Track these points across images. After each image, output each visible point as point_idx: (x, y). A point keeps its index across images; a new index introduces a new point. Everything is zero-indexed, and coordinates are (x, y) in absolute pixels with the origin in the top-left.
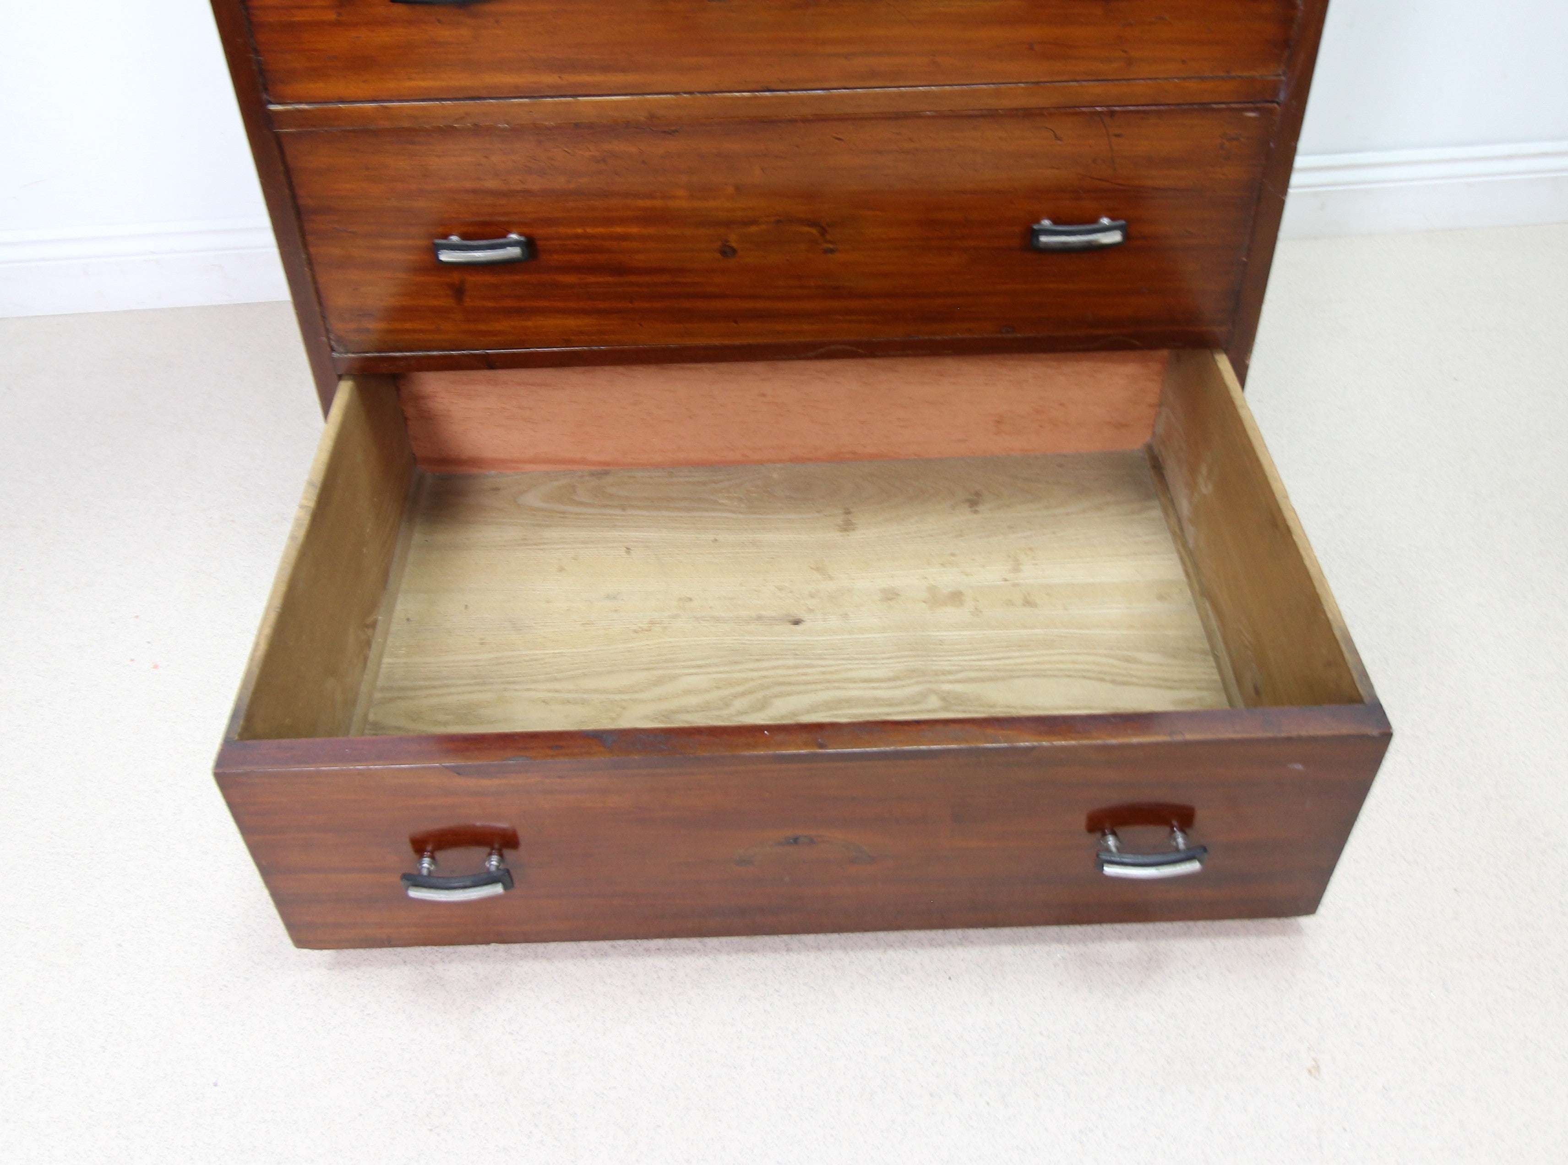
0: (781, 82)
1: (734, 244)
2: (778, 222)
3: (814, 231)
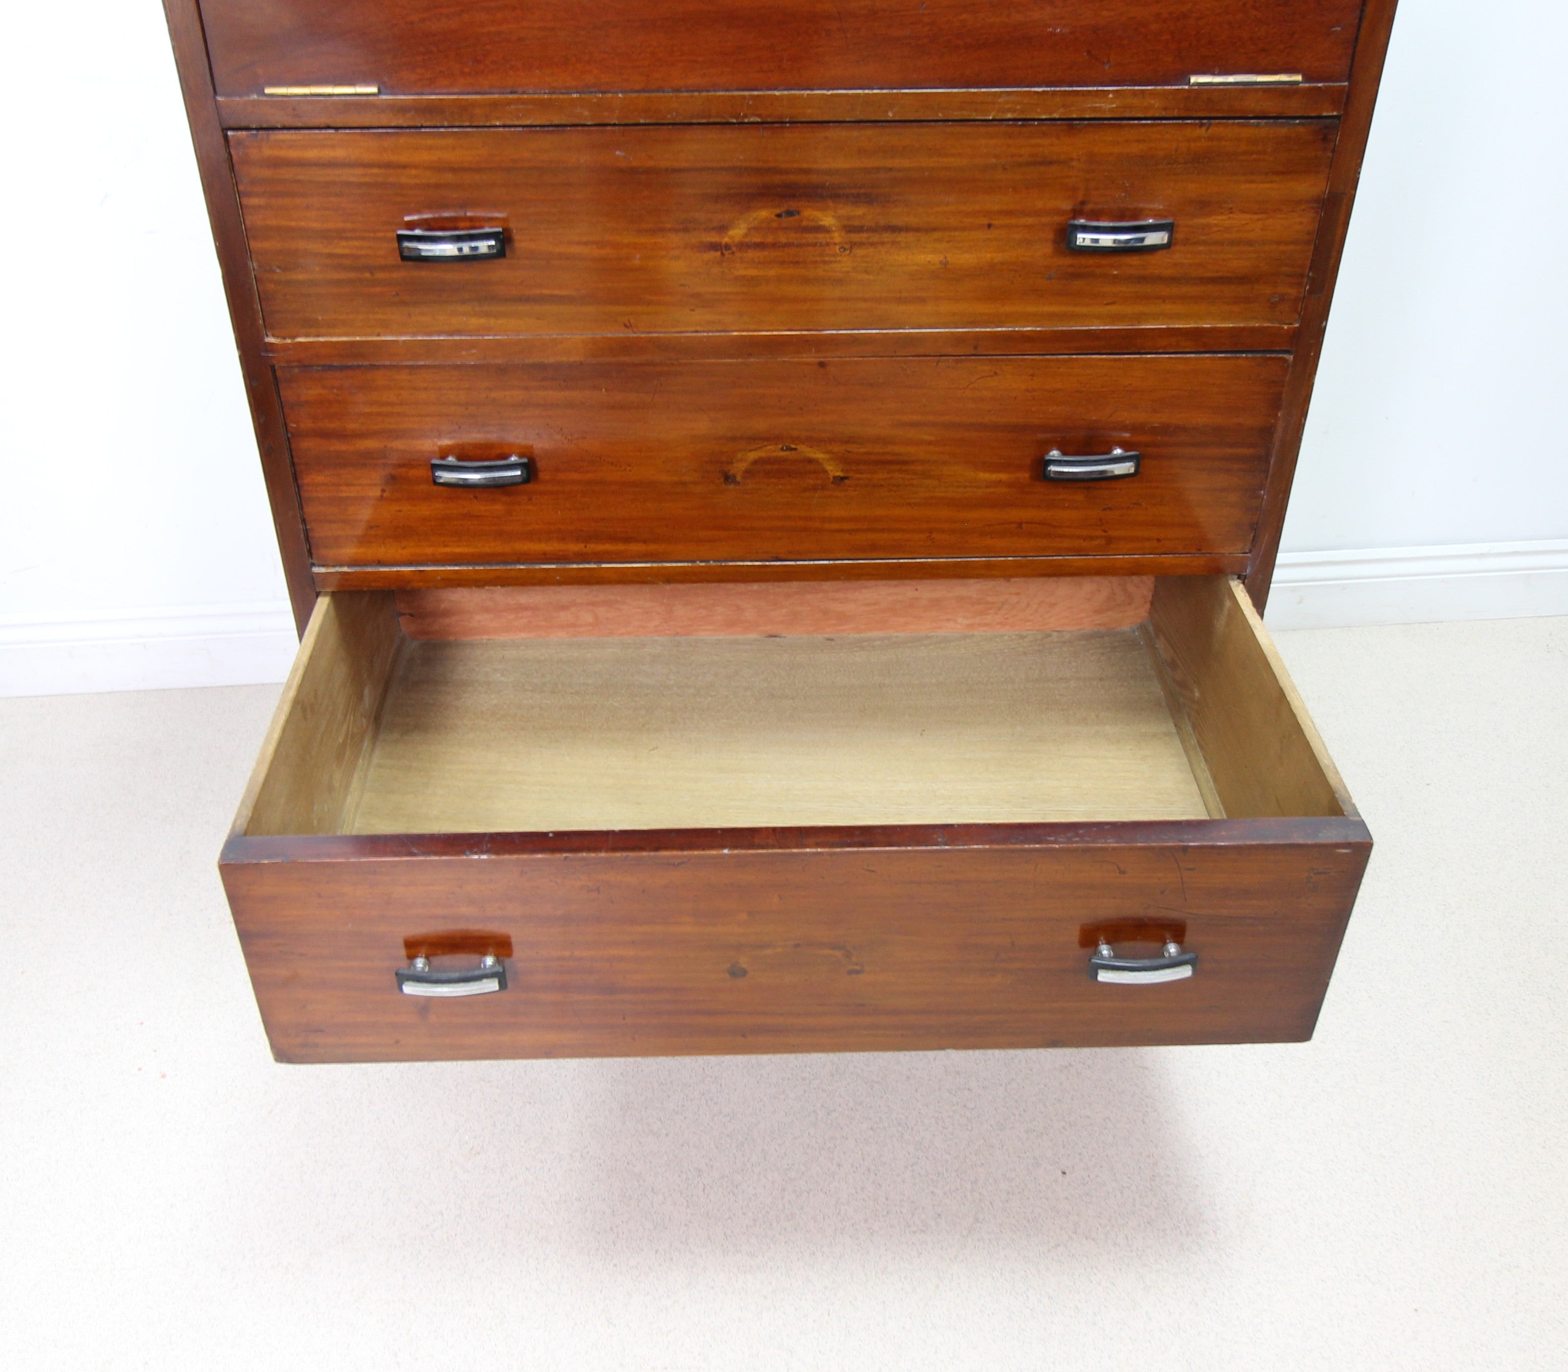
0: (790, 552)
1: (744, 966)
2: (797, 946)
3: (838, 953)
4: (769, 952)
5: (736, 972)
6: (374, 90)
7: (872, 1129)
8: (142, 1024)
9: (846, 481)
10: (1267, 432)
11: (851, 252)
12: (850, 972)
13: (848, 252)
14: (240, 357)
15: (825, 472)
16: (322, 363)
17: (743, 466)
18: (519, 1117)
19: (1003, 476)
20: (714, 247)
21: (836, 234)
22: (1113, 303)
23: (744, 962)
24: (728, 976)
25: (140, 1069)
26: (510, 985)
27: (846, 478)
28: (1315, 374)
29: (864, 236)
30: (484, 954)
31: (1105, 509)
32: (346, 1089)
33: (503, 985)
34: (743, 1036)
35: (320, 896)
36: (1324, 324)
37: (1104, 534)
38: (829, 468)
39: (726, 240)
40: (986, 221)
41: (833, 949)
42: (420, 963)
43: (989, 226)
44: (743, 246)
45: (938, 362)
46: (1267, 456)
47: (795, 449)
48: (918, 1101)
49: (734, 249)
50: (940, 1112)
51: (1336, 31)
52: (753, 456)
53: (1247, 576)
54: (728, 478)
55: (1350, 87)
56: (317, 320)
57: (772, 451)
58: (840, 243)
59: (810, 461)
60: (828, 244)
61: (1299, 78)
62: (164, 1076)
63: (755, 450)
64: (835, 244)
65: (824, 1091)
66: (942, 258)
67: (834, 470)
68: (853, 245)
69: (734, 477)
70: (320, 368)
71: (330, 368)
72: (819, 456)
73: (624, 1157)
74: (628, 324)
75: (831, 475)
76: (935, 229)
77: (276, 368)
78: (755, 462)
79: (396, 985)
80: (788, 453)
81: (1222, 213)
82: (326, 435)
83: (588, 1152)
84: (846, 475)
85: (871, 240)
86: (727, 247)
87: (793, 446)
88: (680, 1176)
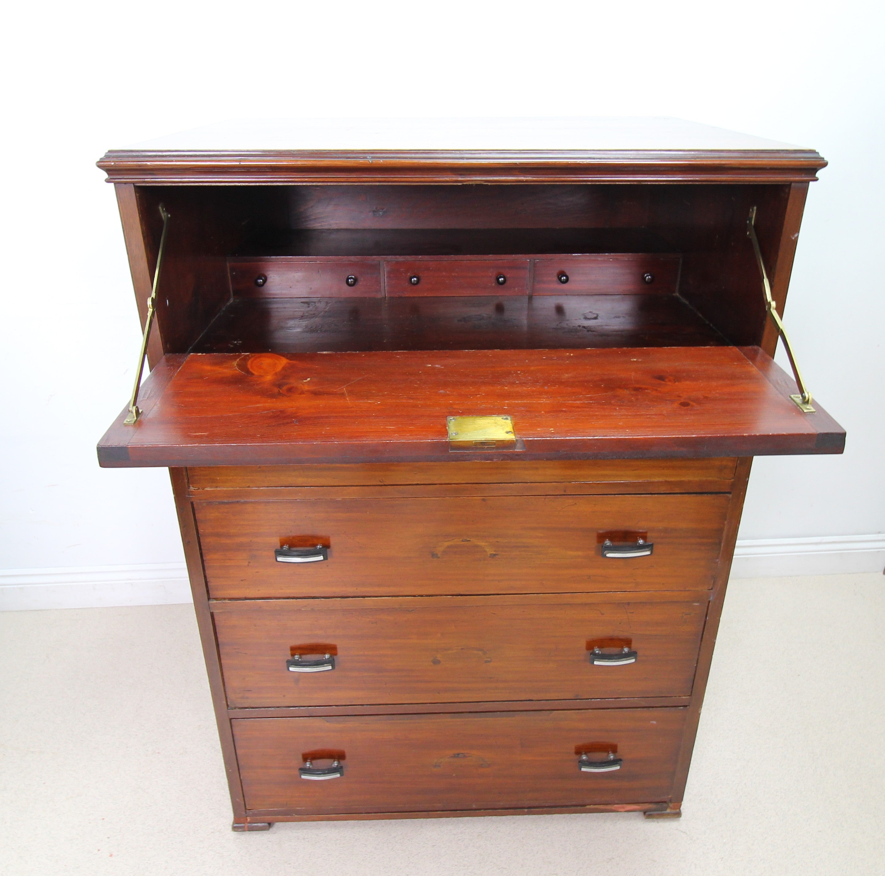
1: (439, 659)
3: (480, 653)
4: (450, 652)
5: (436, 662)
9: (497, 556)
10: (720, 531)
12: (486, 662)
14: (175, 498)
15: (485, 551)
16: (218, 501)
17: (441, 549)
19: (580, 553)
22: (638, 470)
23: (439, 657)
24: (432, 664)
26: (336, 667)
27: (497, 555)
28: (744, 503)
30: (325, 654)
31: (634, 569)
33: (333, 667)
34: (439, 693)
35: (255, 626)
36: (747, 479)
37: (634, 581)
38: (487, 550)
41: (478, 650)
42: (297, 657)
45: (545, 498)
46: (720, 543)
47: (469, 541)
52: (447, 544)
53: (711, 601)
54: (434, 555)
56: (217, 479)
57: (457, 541)
59: (477, 546)
62: (111, 855)
63: (448, 541)
67: (490, 551)
69: (437, 554)
70: (217, 503)
71: (223, 503)
72: (482, 544)
74: (381, 481)
75: (489, 554)
77: (194, 503)
78: (448, 547)
79: (286, 668)
80: (465, 543)
82: (218, 535)
84: (496, 553)
87: (468, 539)
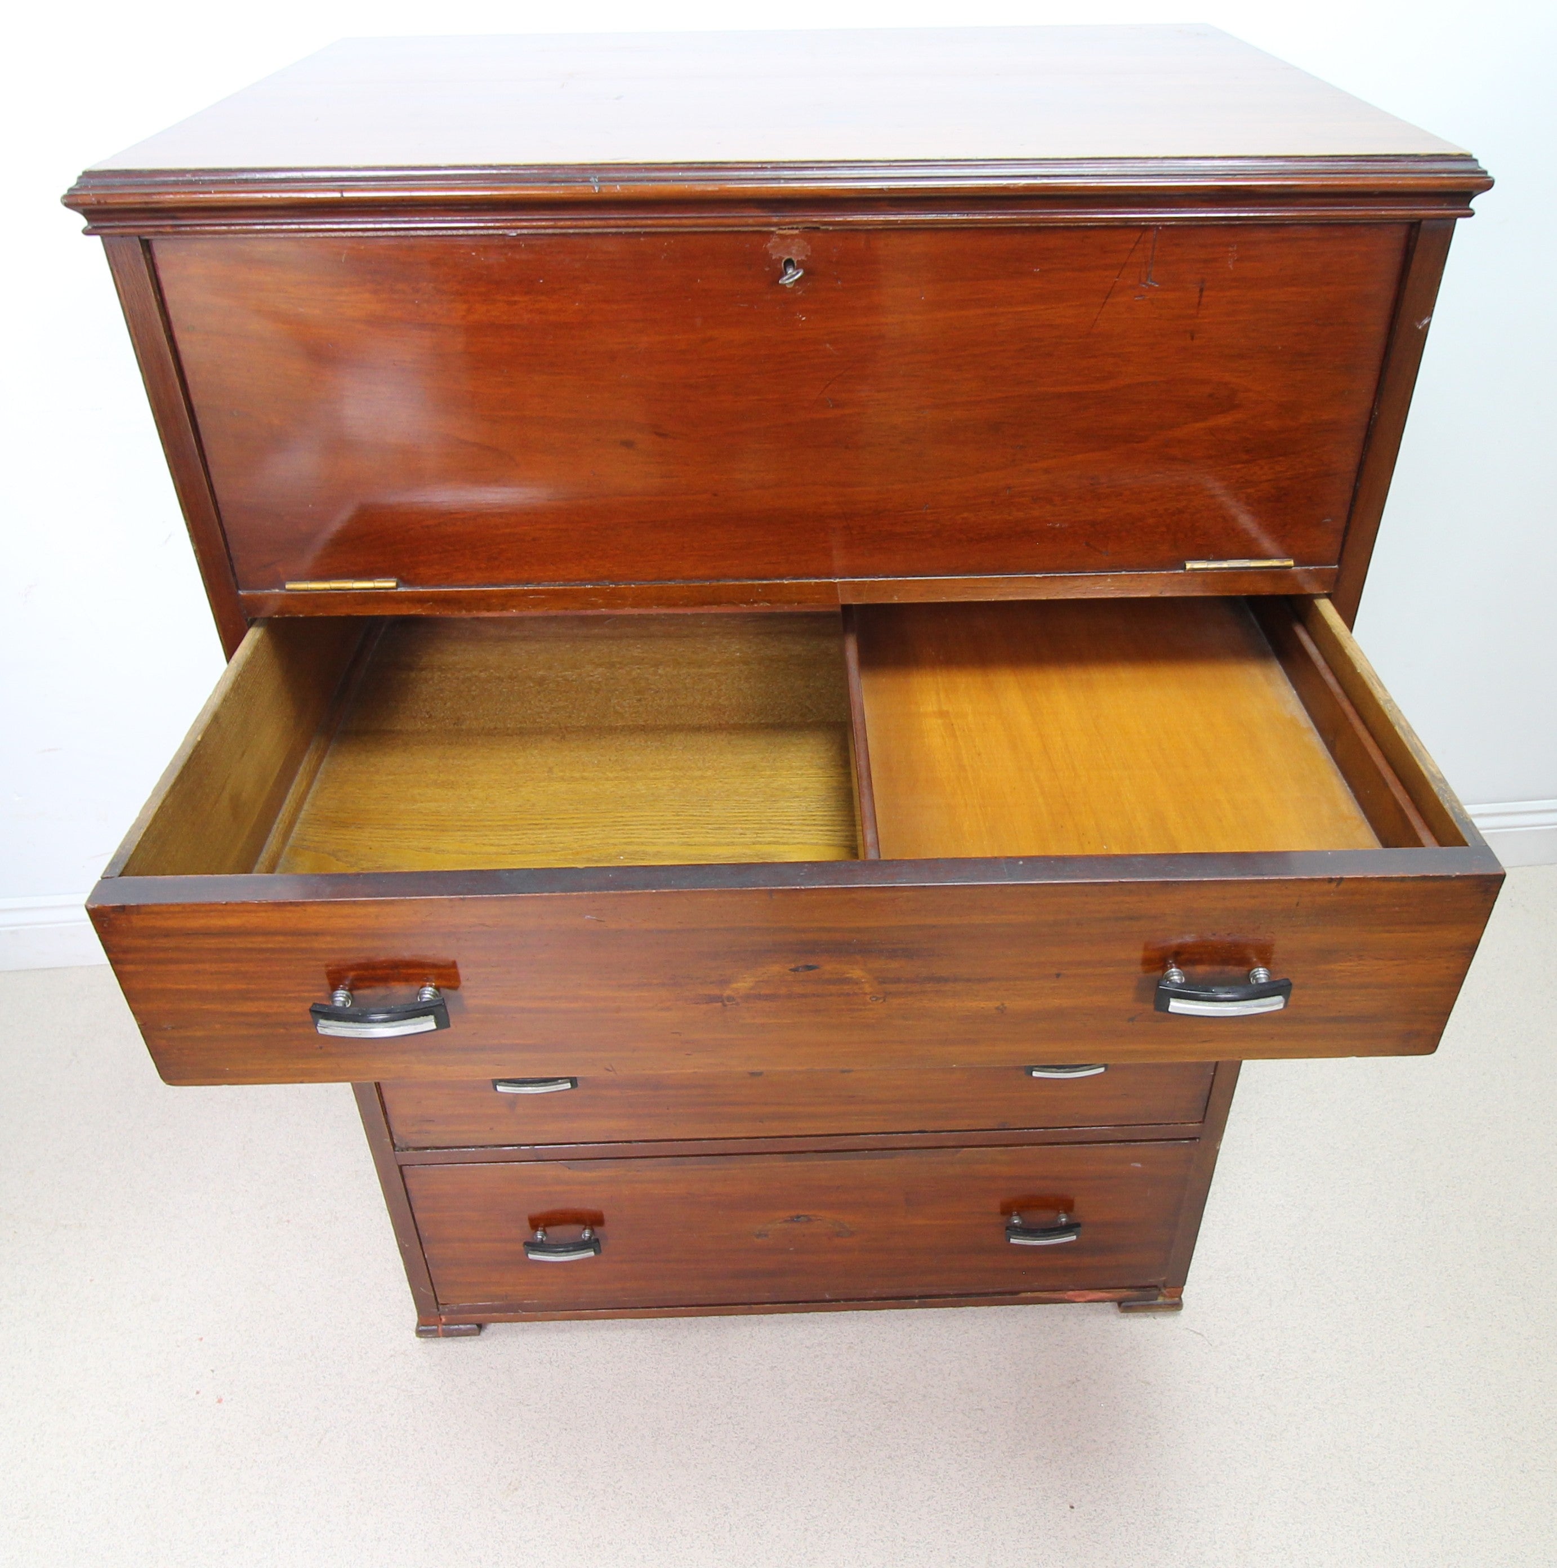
6: (393, 584)
7: (890, 1457)
8: (201, 1339)
11: (884, 1001)
13: (881, 1001)
18: (555, 1446)
20: (711, 999)
21: (867, 986)
25: (198, 1393)
29: (901, 987)
32: (392, 1415)
39: (727, 992)
40: (1054, 971)
43: (1058, 975)
44: (748, 997)
48: (933, 1424)
49: (739, 1000)
50: (955, 1437)
51: (1327, 522)
55: (1340, 570)
58: (871, 993)
60: (855, 994)
61: (1291, 563)
62: (220, 1401)
64: (866, 994)
65: (844, 1412)
66: (998, 1004)
68: (887, 995)
73: (655, 1493)
76: (991, 979)
81: (1350, 960)
83: (621, 1487)
85: (909, 990)
86: (730, 998)
88: (707, 1515)
